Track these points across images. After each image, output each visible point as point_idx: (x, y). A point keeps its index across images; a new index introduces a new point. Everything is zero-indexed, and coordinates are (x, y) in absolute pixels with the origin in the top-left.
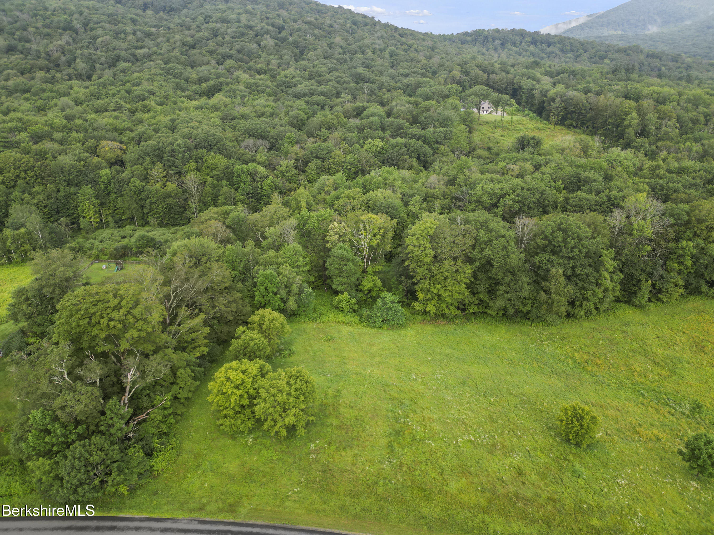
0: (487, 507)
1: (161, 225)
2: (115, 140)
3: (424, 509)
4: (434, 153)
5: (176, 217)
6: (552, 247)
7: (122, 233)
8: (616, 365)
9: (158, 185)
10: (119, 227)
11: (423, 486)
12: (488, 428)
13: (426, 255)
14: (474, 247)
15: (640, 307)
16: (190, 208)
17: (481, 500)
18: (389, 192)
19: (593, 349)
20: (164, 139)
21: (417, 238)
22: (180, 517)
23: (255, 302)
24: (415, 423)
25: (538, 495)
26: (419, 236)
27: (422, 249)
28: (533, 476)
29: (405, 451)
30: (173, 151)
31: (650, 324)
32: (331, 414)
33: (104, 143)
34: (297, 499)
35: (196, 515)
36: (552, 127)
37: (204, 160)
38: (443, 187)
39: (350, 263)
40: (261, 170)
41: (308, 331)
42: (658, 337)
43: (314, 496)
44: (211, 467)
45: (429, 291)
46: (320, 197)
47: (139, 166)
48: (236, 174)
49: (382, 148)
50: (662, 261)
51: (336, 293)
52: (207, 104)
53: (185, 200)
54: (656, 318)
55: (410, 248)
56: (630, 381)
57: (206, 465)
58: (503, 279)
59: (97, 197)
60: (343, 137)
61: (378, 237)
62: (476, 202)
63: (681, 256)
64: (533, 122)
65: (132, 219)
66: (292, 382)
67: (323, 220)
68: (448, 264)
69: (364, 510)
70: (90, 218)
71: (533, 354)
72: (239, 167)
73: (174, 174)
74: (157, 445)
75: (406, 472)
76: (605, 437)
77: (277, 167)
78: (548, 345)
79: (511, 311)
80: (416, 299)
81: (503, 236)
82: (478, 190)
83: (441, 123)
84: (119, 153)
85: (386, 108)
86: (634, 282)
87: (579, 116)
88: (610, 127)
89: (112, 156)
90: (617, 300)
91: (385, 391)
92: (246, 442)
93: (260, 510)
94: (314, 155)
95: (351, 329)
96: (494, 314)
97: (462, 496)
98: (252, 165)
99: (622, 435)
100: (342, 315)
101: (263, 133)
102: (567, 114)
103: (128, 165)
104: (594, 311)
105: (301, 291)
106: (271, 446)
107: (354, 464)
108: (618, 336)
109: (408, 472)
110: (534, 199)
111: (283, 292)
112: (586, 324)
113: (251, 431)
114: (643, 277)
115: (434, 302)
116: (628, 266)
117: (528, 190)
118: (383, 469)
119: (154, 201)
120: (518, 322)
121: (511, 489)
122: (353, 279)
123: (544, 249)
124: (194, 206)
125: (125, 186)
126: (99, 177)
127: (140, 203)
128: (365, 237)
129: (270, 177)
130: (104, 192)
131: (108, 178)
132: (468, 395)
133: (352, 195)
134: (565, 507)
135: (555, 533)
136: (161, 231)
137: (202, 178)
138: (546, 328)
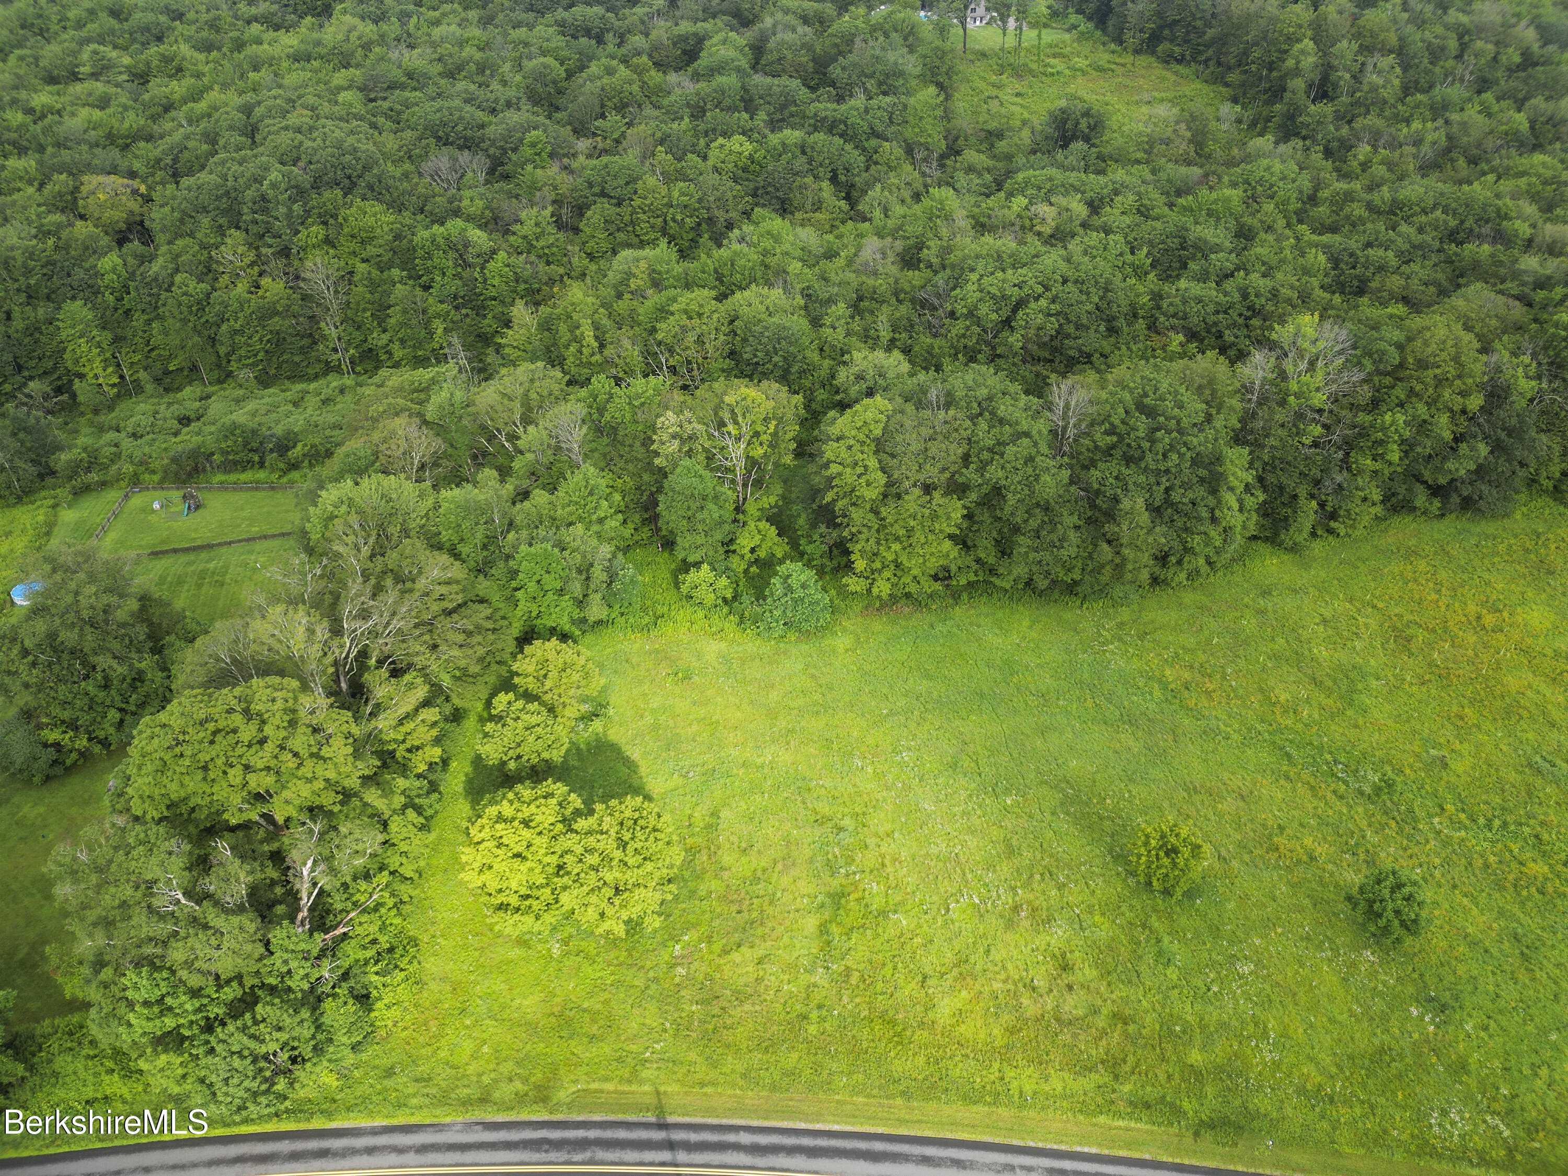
0: (1007, 1046)
1: (265, 381)
2: (113, 170)
3: (896, 1062)
4: (870, 162)
5: (297, 359)
6: (1125, 449)
7: (177, 410)
8: (1241, 691)
9: (241, 288)
10: (167, 392)
11: (891, 1014)
12: (1004, 869)
13: (868, 484)
14: (966, 459)
15: (1294, 549)
16: (325, 337)
17: (996, 1032)
18: (776, 294)
19: (1201, 657)
20: (235, 167)
21: (850, 448)
22: (448, 1120)
24: (867, 874)
25: (1097, 1012)
26: (852, 441)
27: (859, 470)
28: (1087, 971)
29: (853, 941)
30: (263, 198)
31: (1311, 590)
32: (704, 871)
33: (91, 181)
34: (661, 1063)
35: (478, 1115)
36: (1128, 59)
37: (340, 220)
38: (894, 270)
39: (711, 506)
40: (477, 235)
41: (634, 658)
42: (1325, 621)
43: (693, 1055)
44: (490, 1010)
45: (876, 555)
46: (622, 306)
47: (188, 240)
48: (420, 252)
49: (751, 157)
50: (1340, 455)
51: (685, 566)
53: (311, 317)
54: (1323, 574)
55: (835, 467)
56: (1265, 726)
57: (478, 1005)
58: (1025, 522)
59: (103, 327)
60: (659, 135)
61: (764, 438)
62: (966, 317)
63: (1381, 443)
64: (1087, 47)
65: (194, 368)
66: (627, 836)
67: (643, 404)
68: (913, 502)
69: (787, 1075)
70: (96, 377)
71: (1086, 675)
72: (426, 234)
73: (275, 255)
74: (375, 977)
75: (858, 986)
76: (1217, 865)
77: (516, 228)
78: (1114, 653)
79: (1042, 583)
80: (849, 566)
81: (1026, 434)
82: (971, 288)
83: (880, 84)
84: (133, 204)
85: (750, 34)
86: (1286, 498)
87: (1188, 33)
88: (1254, 68)
89: (118, 216)
91: (803, 802)
92: (549, 950)
93: (596, 1090)
94: (597, 190)
95: (723, 646)
96: (1007, 586)
97: (963, 1028)
98: (454, 226)
99: (1247, 858)
100: (701, 614)
101: (469, 133)
102: (1161, 28)
103: (161, 238)
104: (1205, 569)
105: (612, 574)
106: (598, 954)
107: (759, 981)
108: (1249, 624)
109: (862, 986)
110: (1088, 306)
112: (1188, 597)
114: (1302, 492)
115: (887, 574)
116: (1275, 468)
117: (1076, 283)
118: (815, 985)
119: (237, 327)
120: (1056, 602)
121: (1050, 1003)
122: (718, 536)
123: (1108, 453)
124: (334, 333)
125: (164, 295)
126: (96, 274)
127: (206, 333)
128: (738, 439)
129: (502, 255)
130: (116, 309)
131: (119, 276)
132: (964, 795)
133: (694, 307)
134: (1144, 1032)
135: (1127, 1088)
136: (266, 400)
137: (342, 264)
138: (1111, 611)
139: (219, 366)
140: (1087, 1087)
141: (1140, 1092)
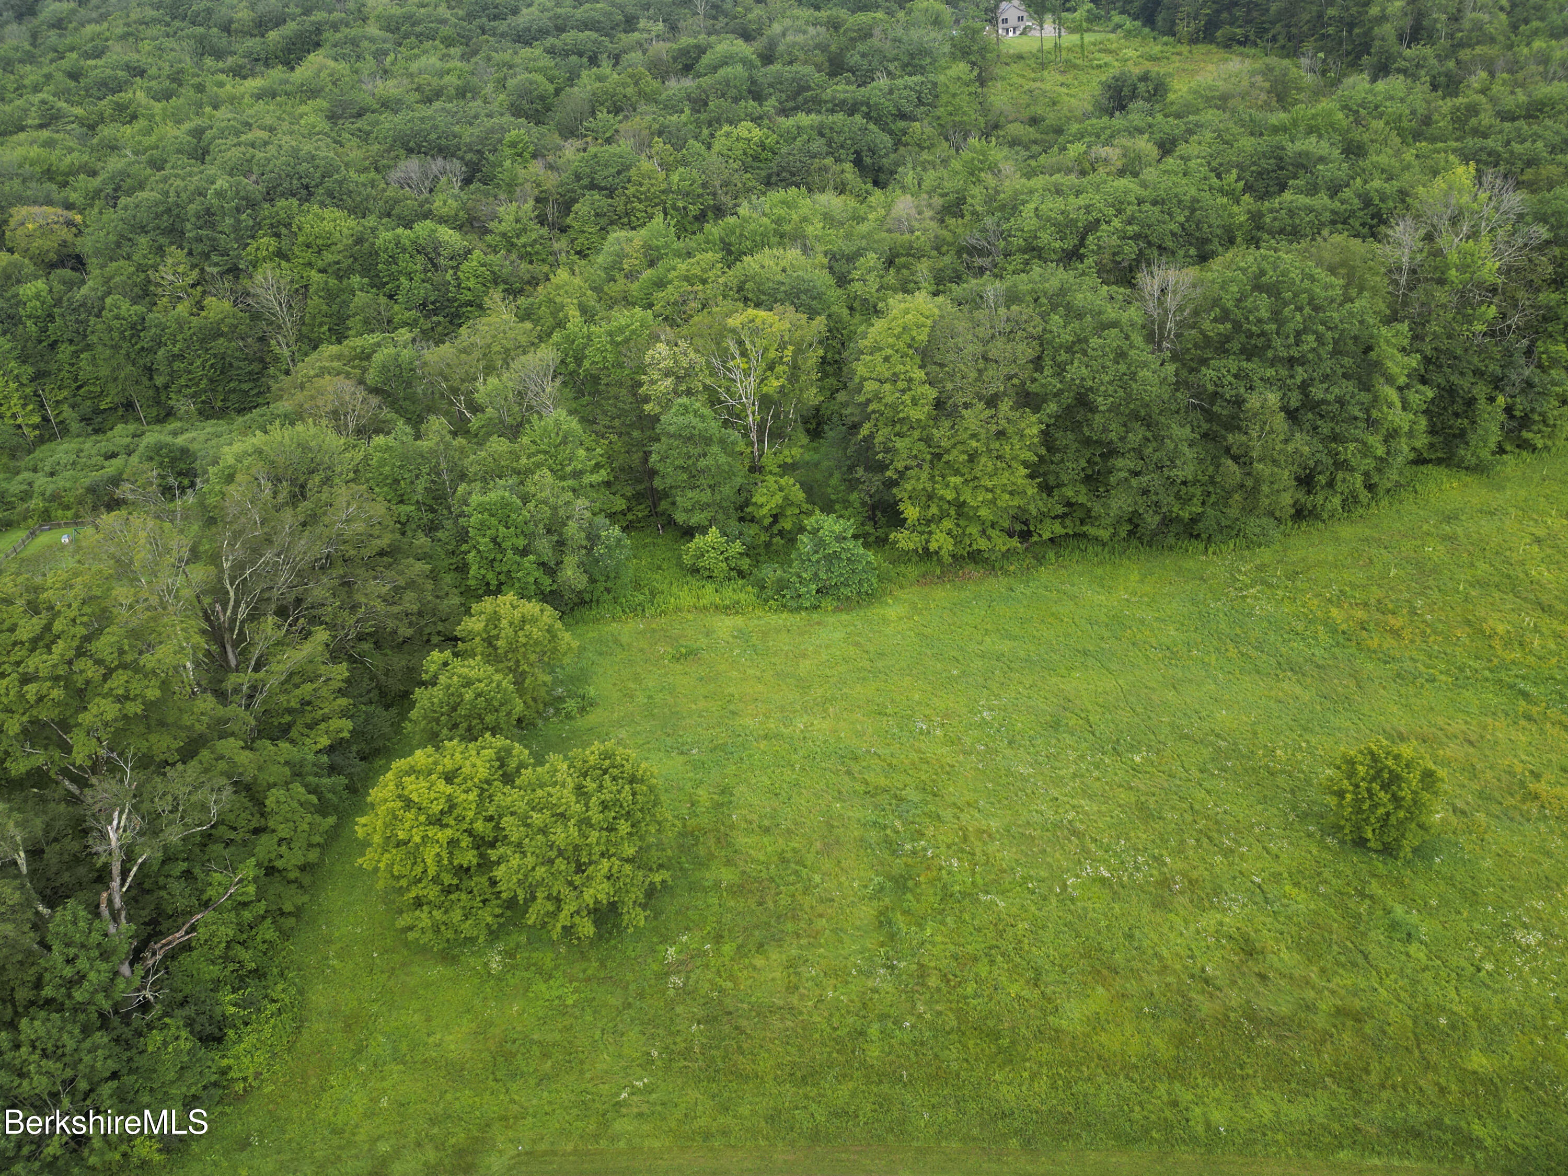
0: (1177, 1059)
1: (207, 412)
2: (49, 202)
3: (1004, 1089)
4: (898, 143)
5: (245, 387)
6: (1243, 338)
7: (104, 446)
8: (1441, 626)
9: (182, 309)
10: (97, 431)
11: (991, 1023)
12: (1142, 836)
13: (915, 402)
14: (1037, 363)
15: (1479, 469)
16: (277, 359)
17: (1156, 1041)
18: (793, 254)
19: (1376, 593)
20: (178, 182)
21: (887, 359)
23: (472, 582)
24: (943, 849)
25: (1310, 1008)
26: (889, 351)
27: (901, 385)
28: (1285, 955)
29: (929, 932)
30: (208, 212)
31: (1512, 510)
32: (711, 856)
33: (20, 212)
34: (645, 1108)
36: (1184, 49)
37: (295, 228)
38: (933, 225)
39: (715, 449)
40: (450, 237)
41: (625, 639)
42: (1538, 541)
43: (693, 1094)
44: (395, 1050)
45: (930, 497)
46: (613, 289)
47: (122, 262)
48: (383, 256)
49: (762, 146)
50: (1524, 343)
51: (688, 533)
52: (287, 82)
53: (261, 339)
54: (1523, 493)
55: (870, 386)
56: (1484, 664)
57: (379, 1045)
58: (1122, 439)
59: (23, 359)
60: (656, 126)
61: (780, 369)
62: (1024, 250)
64: (1136, 43)
65: (129, 405)
66: (591, 786)
68: (973, 418)
69: (836, 1115)
70: (14, 416)
71: (1223, 626)
72: (390, 236)
73: (222, 274)
74: (232, 1010)
75: (938, 990)
76: (1454, 820)
77: (492, 225)
78: (1256, 598)
79: (1152, 520)
80: (898, 521)
81: (1114, 324)
82: (1027, 219)
83: (904, 66)
84: (65, 234)
85: (759, 44)
86: (1458, 407)
87: (1249, 12)
88: (1331, 30)
89: (48, 244)
90: (1420, 461)
91: (849, 773)
92: (486, 964)
93: (545, 1153)
94: (585, 182)
95: (739, 621)
96: (1105, 534)
97: (1103, 1038)
98: (422, 228)
100: (710, 588)
101: (443, 142)
102: (1218, 12)
103: (93, 263)
104: (1364, 495)
105: (593, 538)
106: (556, 967)
107: (792, 989)
108: (1435, 551)
109: (945, 989)
110: (1173, 226)
111: (544, 545)
112: (1346, 531)
113: (494, 935)
114: (1481, 391)
115: (947, 524)
116: (1441, 366)
117: (1155, 203)
118: (875, 991)
119: (176, 350)
120: (1171, 548)
121: (1234, 998)
122: (727, 490)
123: (1221, 347)
124: (286, 352)
125: (93, 320)
126: (18, 303)
127: (141, 362)
128: (747, 374)
129: (477, 253)
130: (40, 342)
131: (43, 303)
132: (1073, 756)
133: (697, 271)
134: (1390, 1030)
135: (1377, 1111)
136: (208, 430)
137: (297, 277)
138: (1246, 553)
139: (158, 403)
140: (1313, 1112)
141: (1400, 1114)
